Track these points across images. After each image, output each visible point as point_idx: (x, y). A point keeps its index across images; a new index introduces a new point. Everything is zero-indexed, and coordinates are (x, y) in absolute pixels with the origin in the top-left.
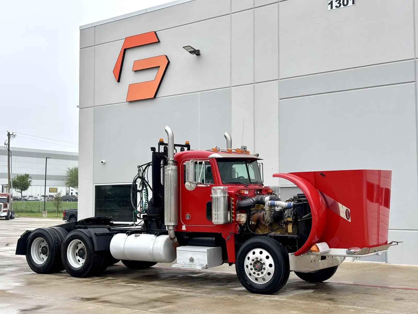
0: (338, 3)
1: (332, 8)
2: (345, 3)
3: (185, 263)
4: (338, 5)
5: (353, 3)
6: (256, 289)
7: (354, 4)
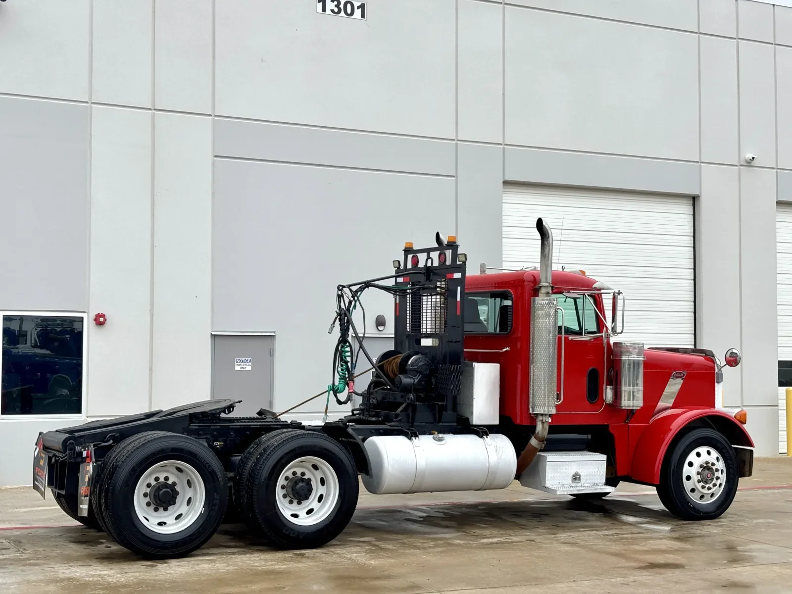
0: (336, 6)
1: (324, 10)
2: (349, 11)
3: (563, 485)
4: (336, 10)
5: (363, 16)
6: (704, 513)
7: (364, 18)
